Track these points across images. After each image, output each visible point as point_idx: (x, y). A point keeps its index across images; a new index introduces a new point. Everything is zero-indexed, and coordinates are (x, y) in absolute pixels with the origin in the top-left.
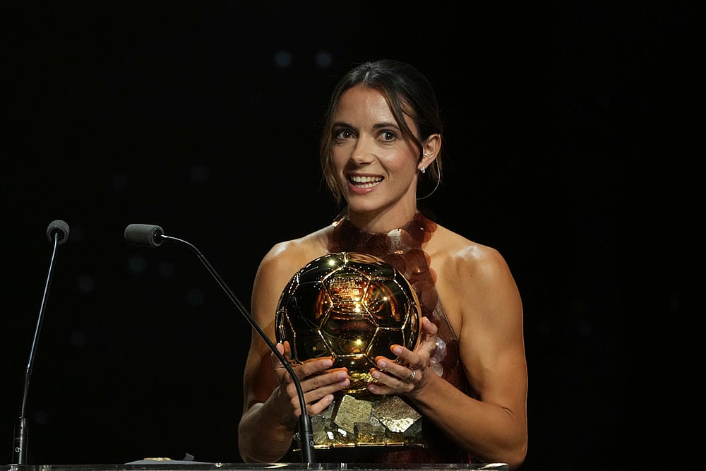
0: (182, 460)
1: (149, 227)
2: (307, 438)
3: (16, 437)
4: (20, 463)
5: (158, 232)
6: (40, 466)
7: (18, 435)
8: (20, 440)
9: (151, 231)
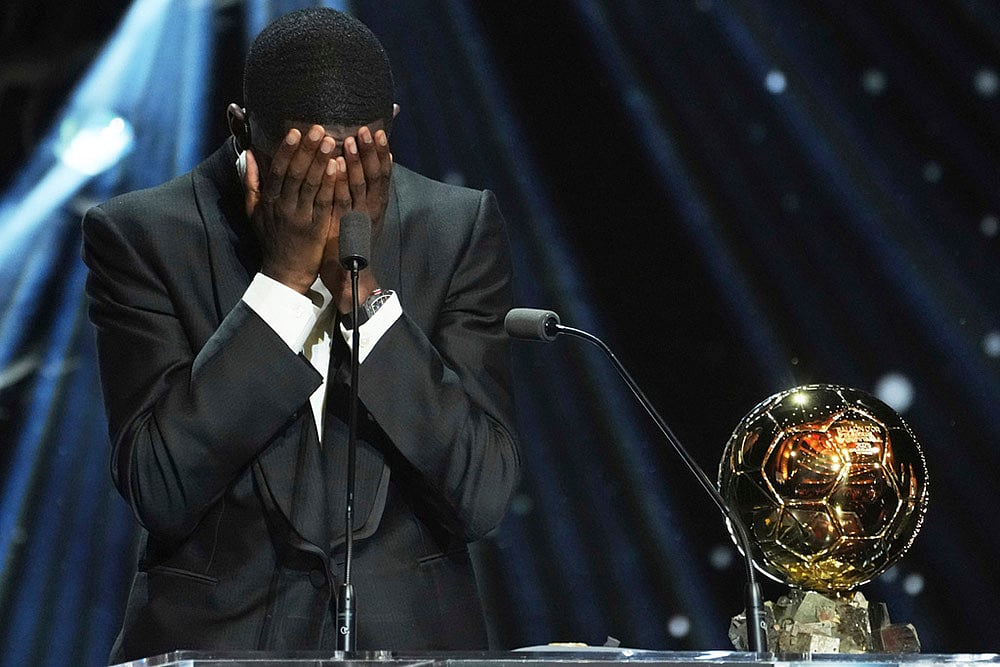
0: (602, 645)
1: (539, 314)
2: (757, 617)
3: (340, 612)
4: (347, 649)
5: (552, 320)
6: (376, 653)
7: (343, 609)
8: (344, 617)
9: (542, 318)
